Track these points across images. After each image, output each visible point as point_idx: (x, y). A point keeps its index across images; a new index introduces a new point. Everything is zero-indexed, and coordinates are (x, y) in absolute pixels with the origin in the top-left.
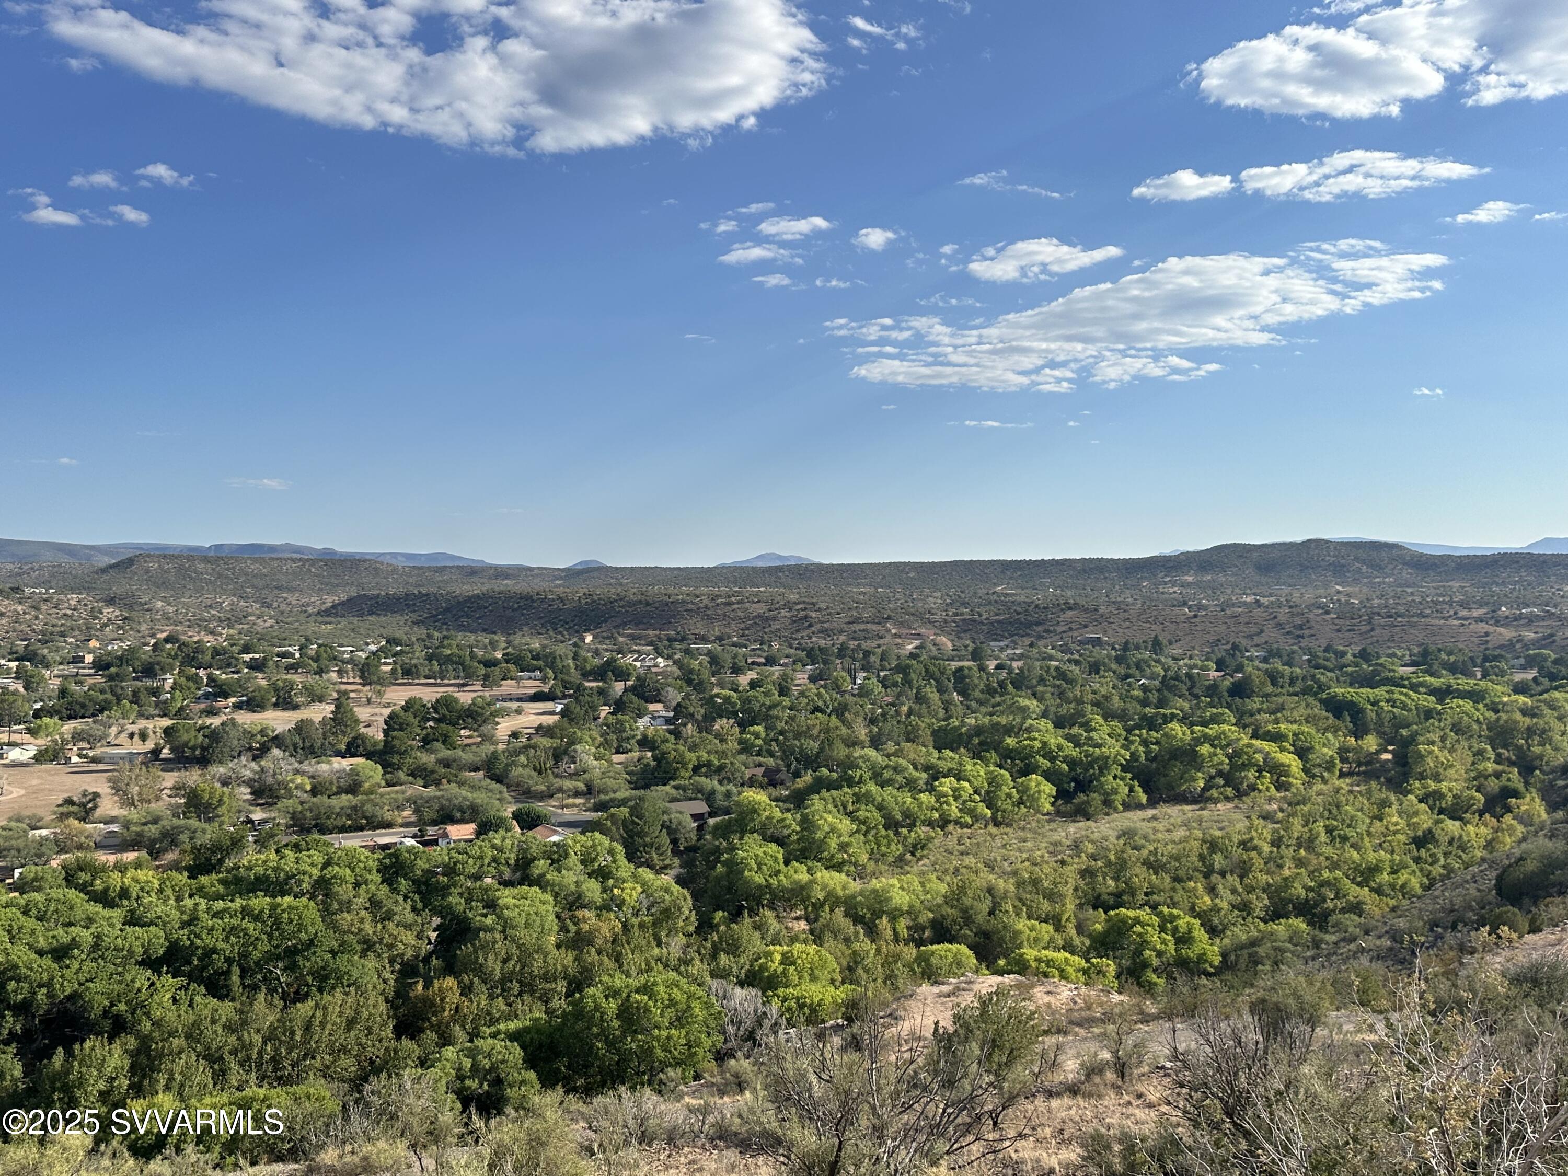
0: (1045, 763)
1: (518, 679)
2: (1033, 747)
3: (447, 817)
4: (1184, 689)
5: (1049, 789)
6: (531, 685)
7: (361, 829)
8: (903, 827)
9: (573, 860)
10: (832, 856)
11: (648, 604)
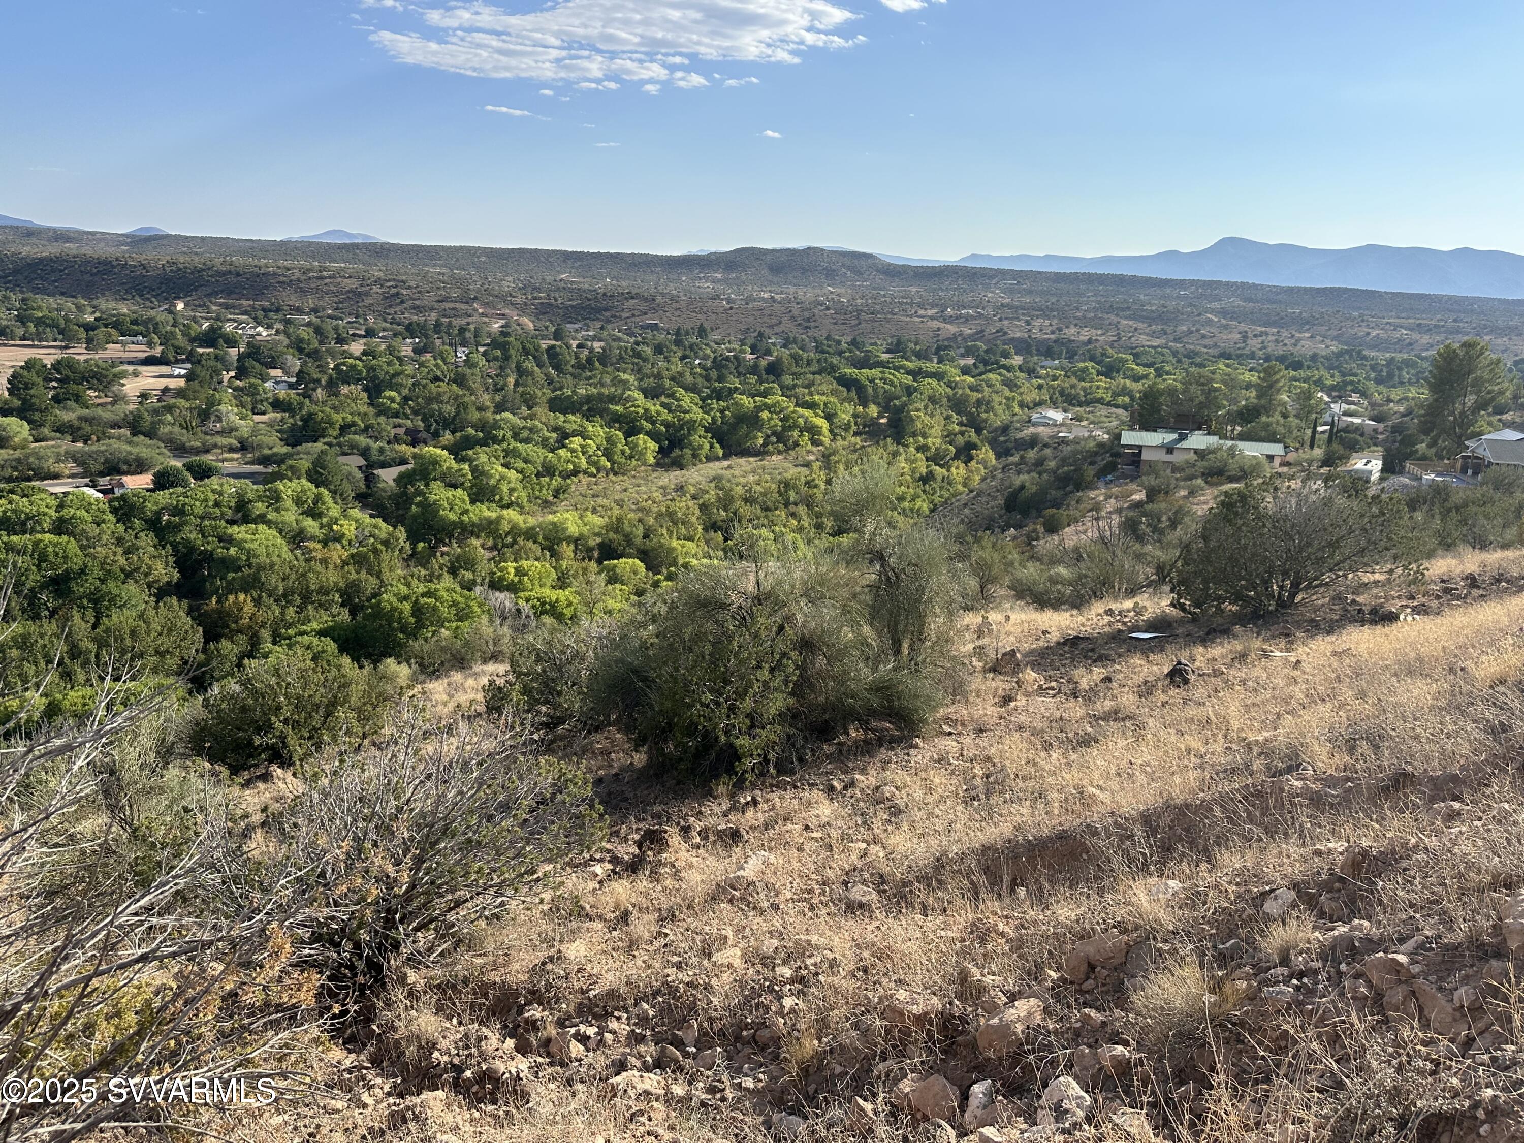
0: (647, 426)
1: (124, 344)
2: (637, 413)
3: (115, 469)
4: (732, 367)
5: (653, 446)
7: (29, 479)
9: (289, 503)
10: (501, 499)
11: (238, 275)
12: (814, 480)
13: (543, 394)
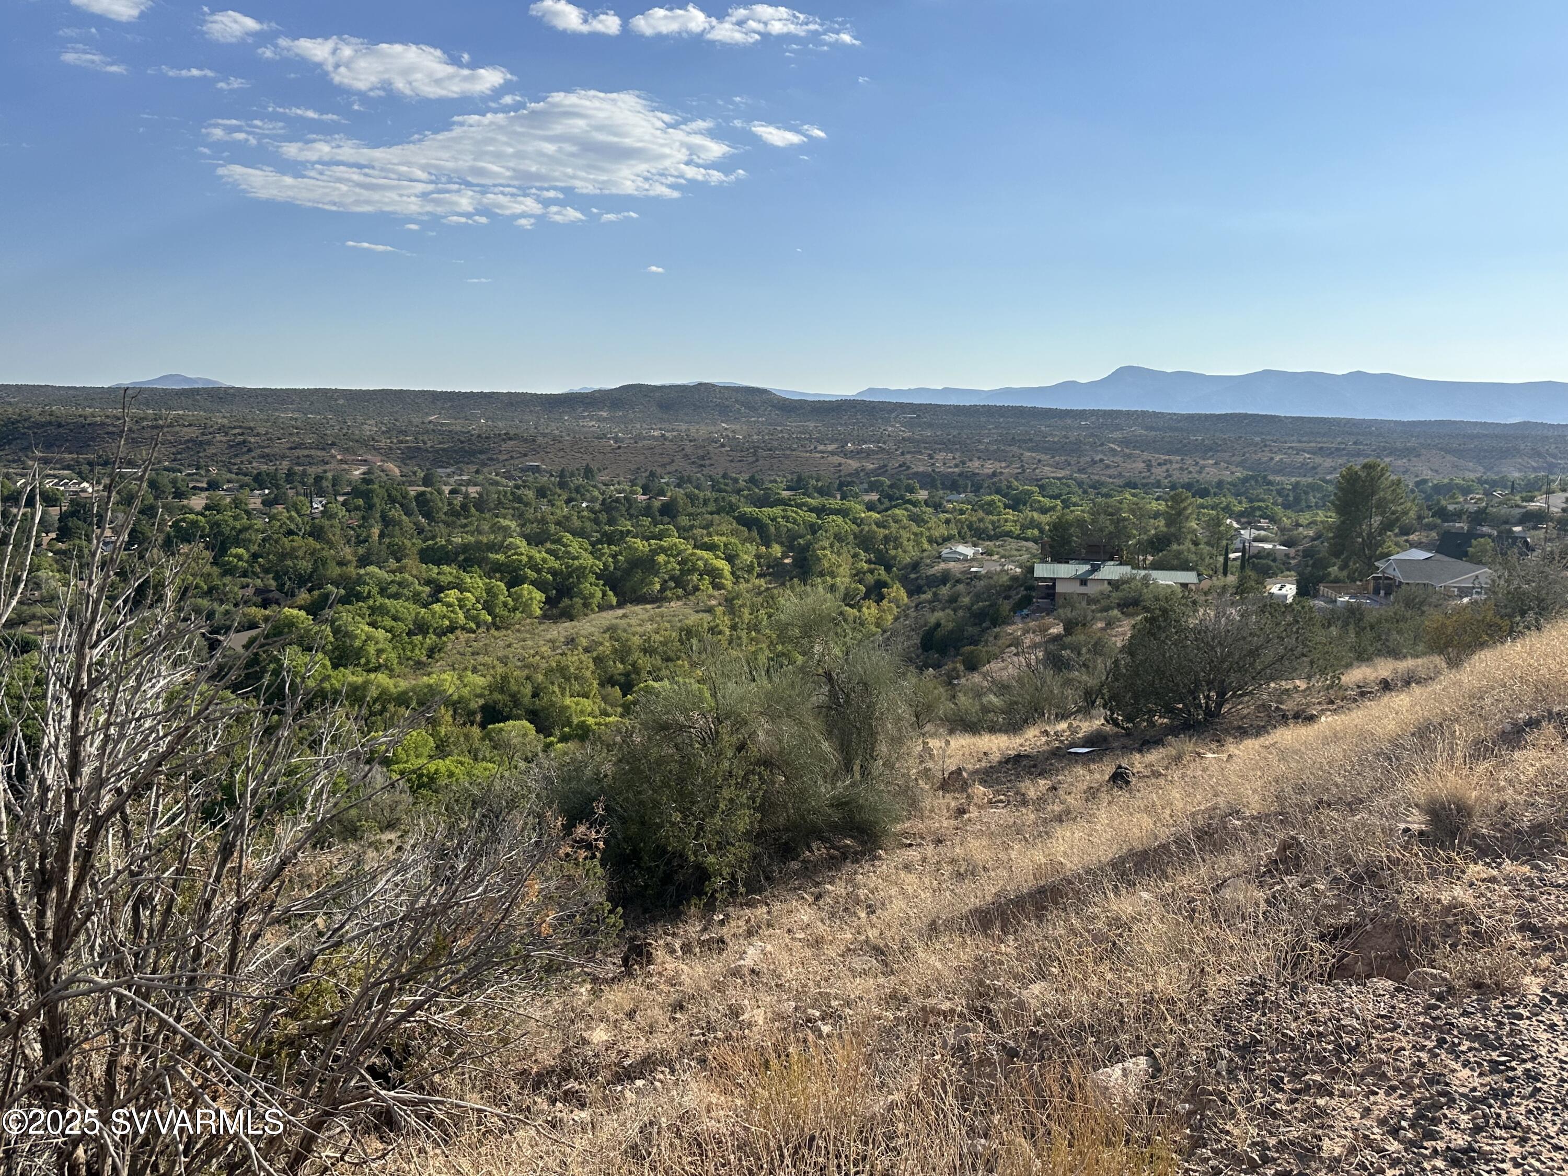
0: (532, 574)
2: (520, 561)
4: (623, 509)
5: (539, 596)
10: (368, 662)
11: (60, 425)
12: (717, 626)
13: (412, 545)
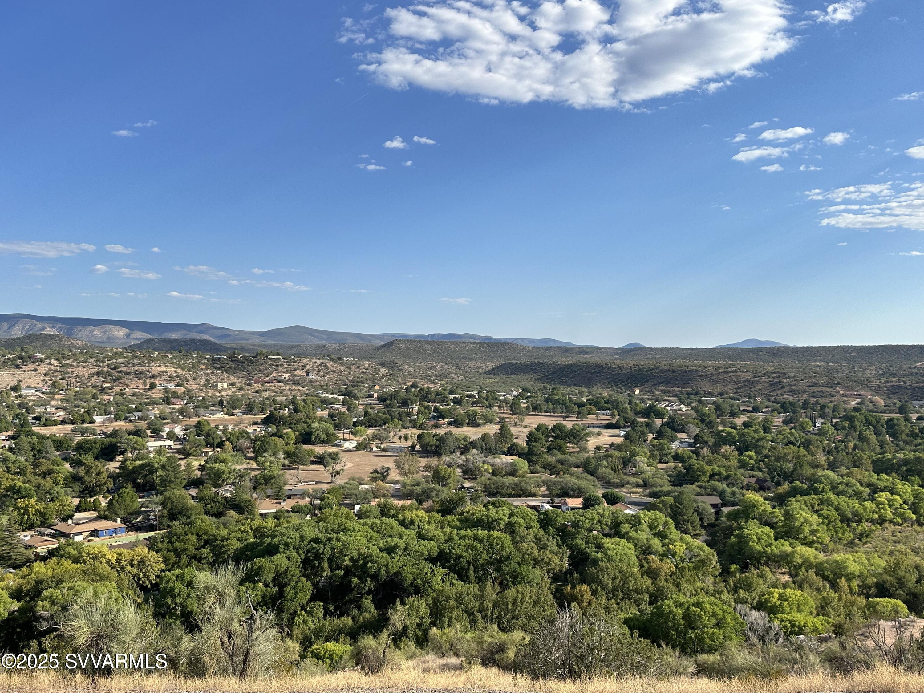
1: (597, 415)
3: (565, 493)
6: (605, 419)
7: (520, 496)
8: (853, 522)
9: (645, 526)
10: (803, 538)
11: (674, 371)
13: (866, 456)
